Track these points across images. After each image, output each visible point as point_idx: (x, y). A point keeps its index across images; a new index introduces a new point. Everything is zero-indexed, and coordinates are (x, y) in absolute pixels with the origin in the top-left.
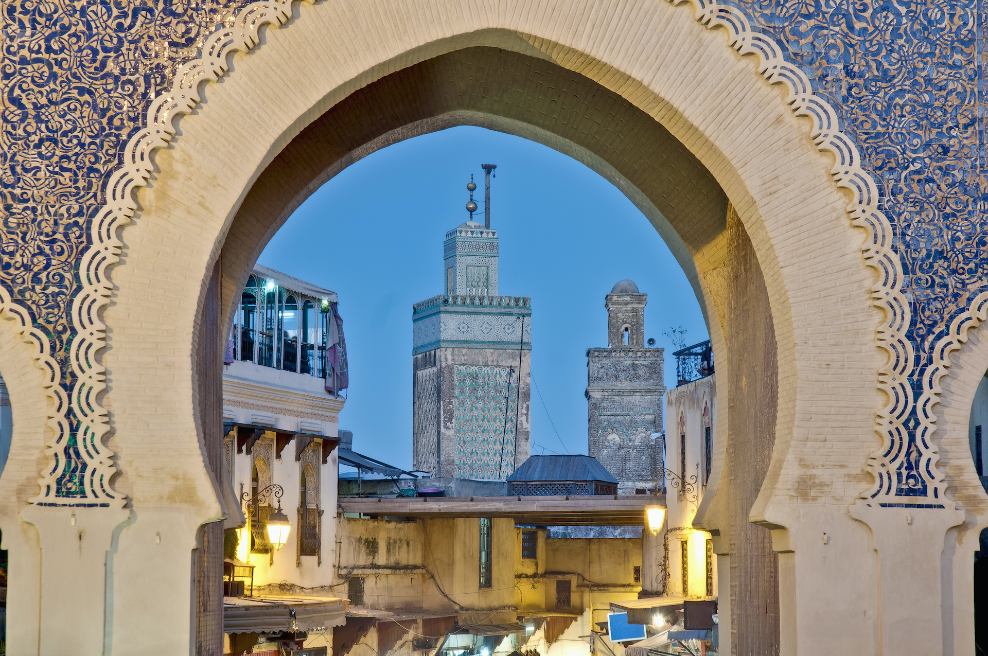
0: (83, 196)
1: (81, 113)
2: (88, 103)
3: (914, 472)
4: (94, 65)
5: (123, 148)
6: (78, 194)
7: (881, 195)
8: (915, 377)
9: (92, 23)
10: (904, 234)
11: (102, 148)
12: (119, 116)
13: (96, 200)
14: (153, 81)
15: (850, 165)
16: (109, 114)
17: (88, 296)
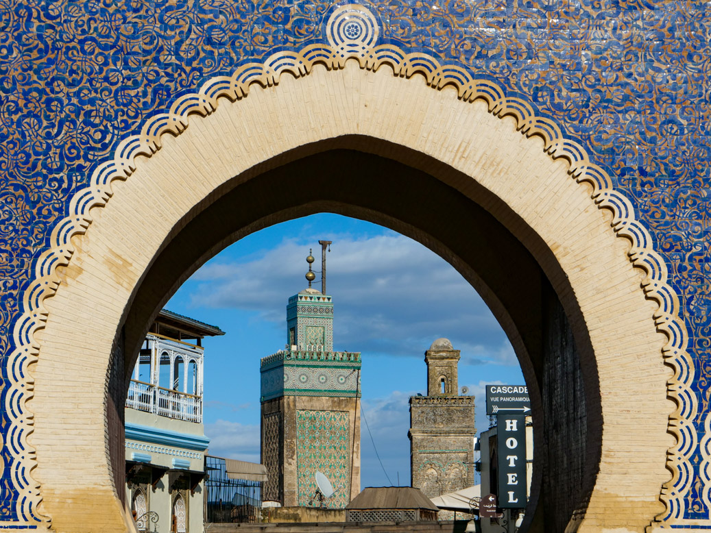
0: (17, 273)
1: (16, 205)
2: (22, 197)
3: (698, 500)
4: (27, 166)
5: (49, 234)
6: (12, 271)
7: (670, 271)
8: (699, 422)
9: (26, 133)
10: (689, 303)
11: (33, 233)
12: (47, 207)
13: (27, 276)
14: (74, 178)
15: (645, 247)
16: (38, 206)
17: (20, 354)
